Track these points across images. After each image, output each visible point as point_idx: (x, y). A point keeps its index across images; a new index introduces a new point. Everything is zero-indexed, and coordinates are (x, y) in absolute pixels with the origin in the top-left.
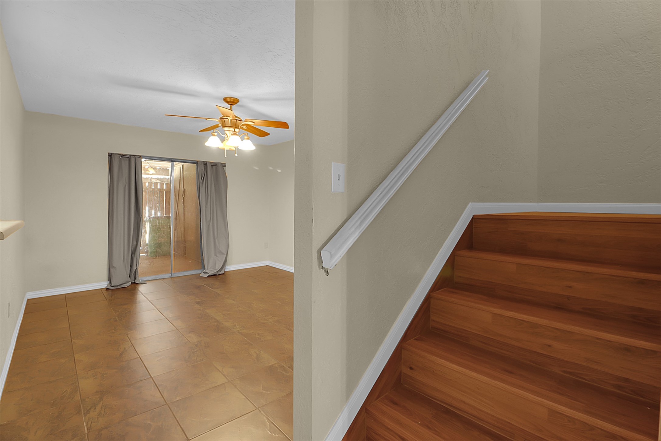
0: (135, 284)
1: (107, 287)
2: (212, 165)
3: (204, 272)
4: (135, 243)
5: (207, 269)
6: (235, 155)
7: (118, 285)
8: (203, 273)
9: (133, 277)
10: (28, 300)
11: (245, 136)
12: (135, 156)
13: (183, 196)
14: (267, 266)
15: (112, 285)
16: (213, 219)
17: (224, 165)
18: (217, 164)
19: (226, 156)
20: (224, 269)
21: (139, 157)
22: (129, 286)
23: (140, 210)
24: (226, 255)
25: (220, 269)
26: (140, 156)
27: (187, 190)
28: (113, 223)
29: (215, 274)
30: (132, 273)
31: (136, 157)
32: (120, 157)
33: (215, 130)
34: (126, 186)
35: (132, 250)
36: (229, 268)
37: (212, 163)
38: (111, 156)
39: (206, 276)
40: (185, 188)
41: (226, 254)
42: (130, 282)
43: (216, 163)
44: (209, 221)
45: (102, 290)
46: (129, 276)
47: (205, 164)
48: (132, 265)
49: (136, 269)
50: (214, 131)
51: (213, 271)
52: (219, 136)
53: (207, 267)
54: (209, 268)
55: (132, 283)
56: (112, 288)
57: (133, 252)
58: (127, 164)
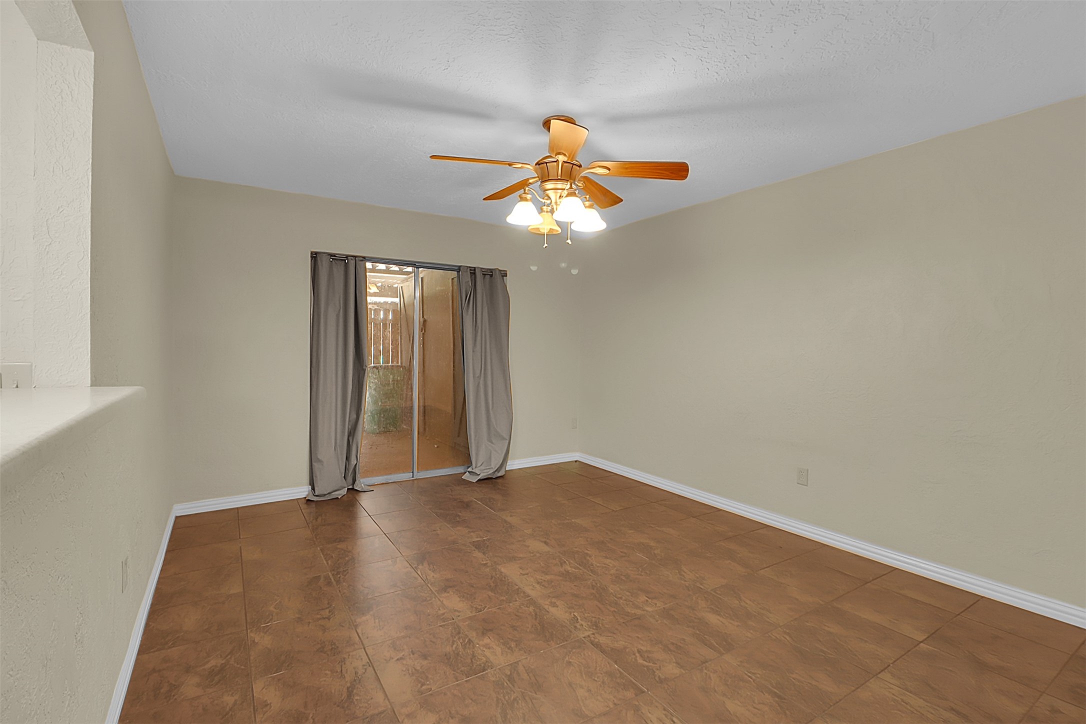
0: (353, 491)
1: (308, 495)
2: (483, 274)
3: (469, 472)
4: (355, 416)
5: (476, 467)
6: (567, 241)
7: (326, 493)
8: (467, 473)
9: (350, 479)
10: (177, 517)
11: (587, 201)
12: (355, 257)
13: (422, 331)
14: (576, 461)
15: (316, 494)
16: (485, 374)
17: (504, 274)
18: (492, 272)
19: (546, 245)
20: (504, 467)
21: (361, 259)
22: (344, 495)
23: (362, 355)
24: (508, 441)
25: (499, 468)
26: (364, 258)
27: (429, 320)
28: (318, 378)
29: (490, 476)
30: (349, 471)
31: (357, 259)
32: (331, 260)
33: (527, 189)
34: (340, 310)
35: (348, 429)
36: (513, 464)
37: (483, 270)
38: (314, 257)
39: (474, 479)
40: (425, 317)
41: (508, 438)
42: (345, 487)
43: (490, 269)
44: (478, 377)
45: (299, 501)
46: (344, 477)
47: (473, 271)
48: (348, 456)
49: (356, 464)
50: (525, 190)
51: (485, 471)
52: (534, 201)
53: (476, 464)
54: (479, 465)
55: (348, 489)
56: (315, 499)
57: (350, 432)
58: (342, 272)
